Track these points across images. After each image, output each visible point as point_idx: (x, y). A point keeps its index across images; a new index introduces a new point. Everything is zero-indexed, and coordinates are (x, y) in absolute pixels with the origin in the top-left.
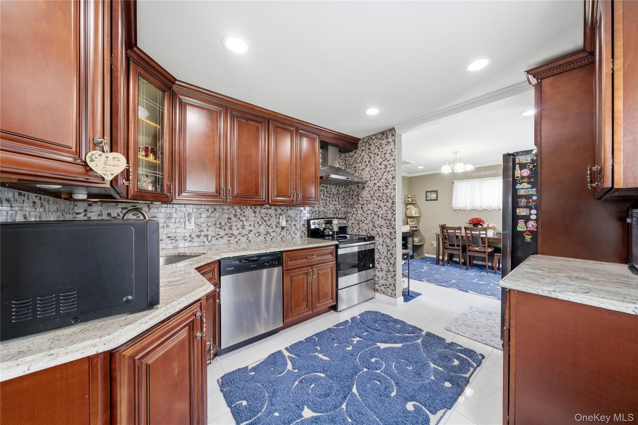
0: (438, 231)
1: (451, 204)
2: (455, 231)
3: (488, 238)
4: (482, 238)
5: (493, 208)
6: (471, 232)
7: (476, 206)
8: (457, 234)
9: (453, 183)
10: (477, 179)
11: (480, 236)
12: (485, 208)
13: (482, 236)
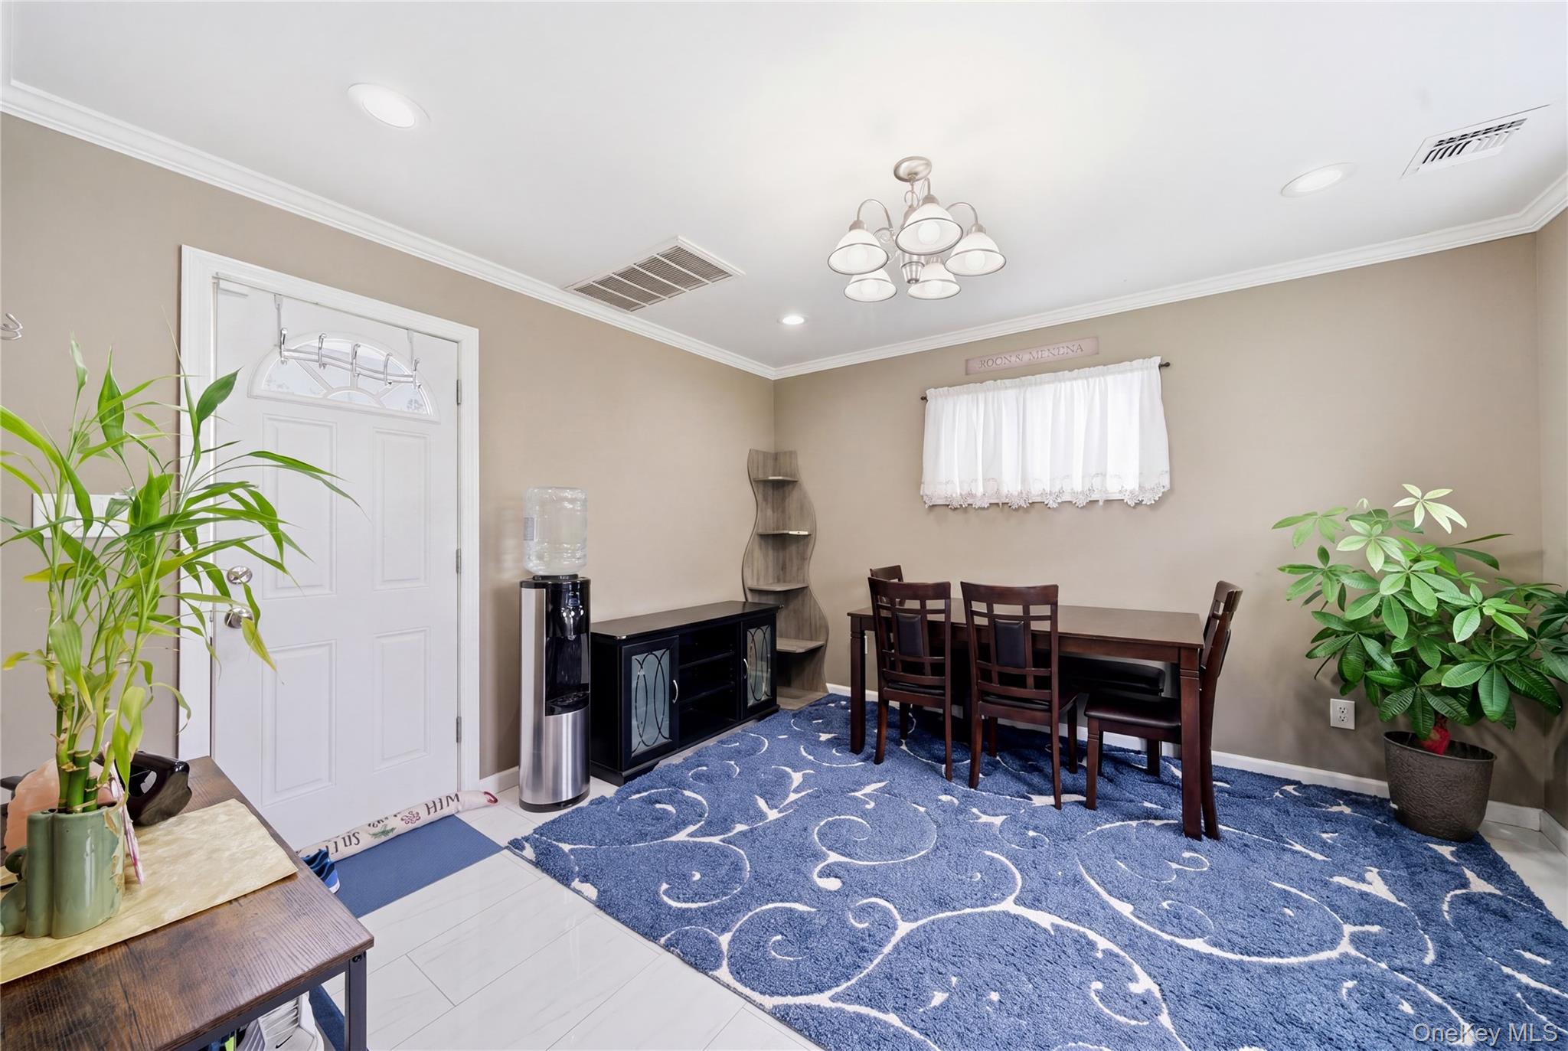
0: (863, 603)
1: (919, 482)
2: (923, 605)
3: (1064, 638)
4: (1036, 636)
5: (1066, 498)
6: (990, 608)
7: (1004, 490)
8: (931, 617)
9: (924, 399)
10: (1007, 382)
11: (1027, 626)
12: (1039, 499)
13: (1036, 626)
